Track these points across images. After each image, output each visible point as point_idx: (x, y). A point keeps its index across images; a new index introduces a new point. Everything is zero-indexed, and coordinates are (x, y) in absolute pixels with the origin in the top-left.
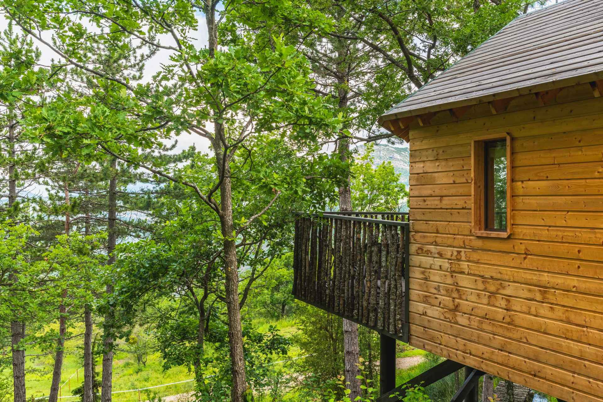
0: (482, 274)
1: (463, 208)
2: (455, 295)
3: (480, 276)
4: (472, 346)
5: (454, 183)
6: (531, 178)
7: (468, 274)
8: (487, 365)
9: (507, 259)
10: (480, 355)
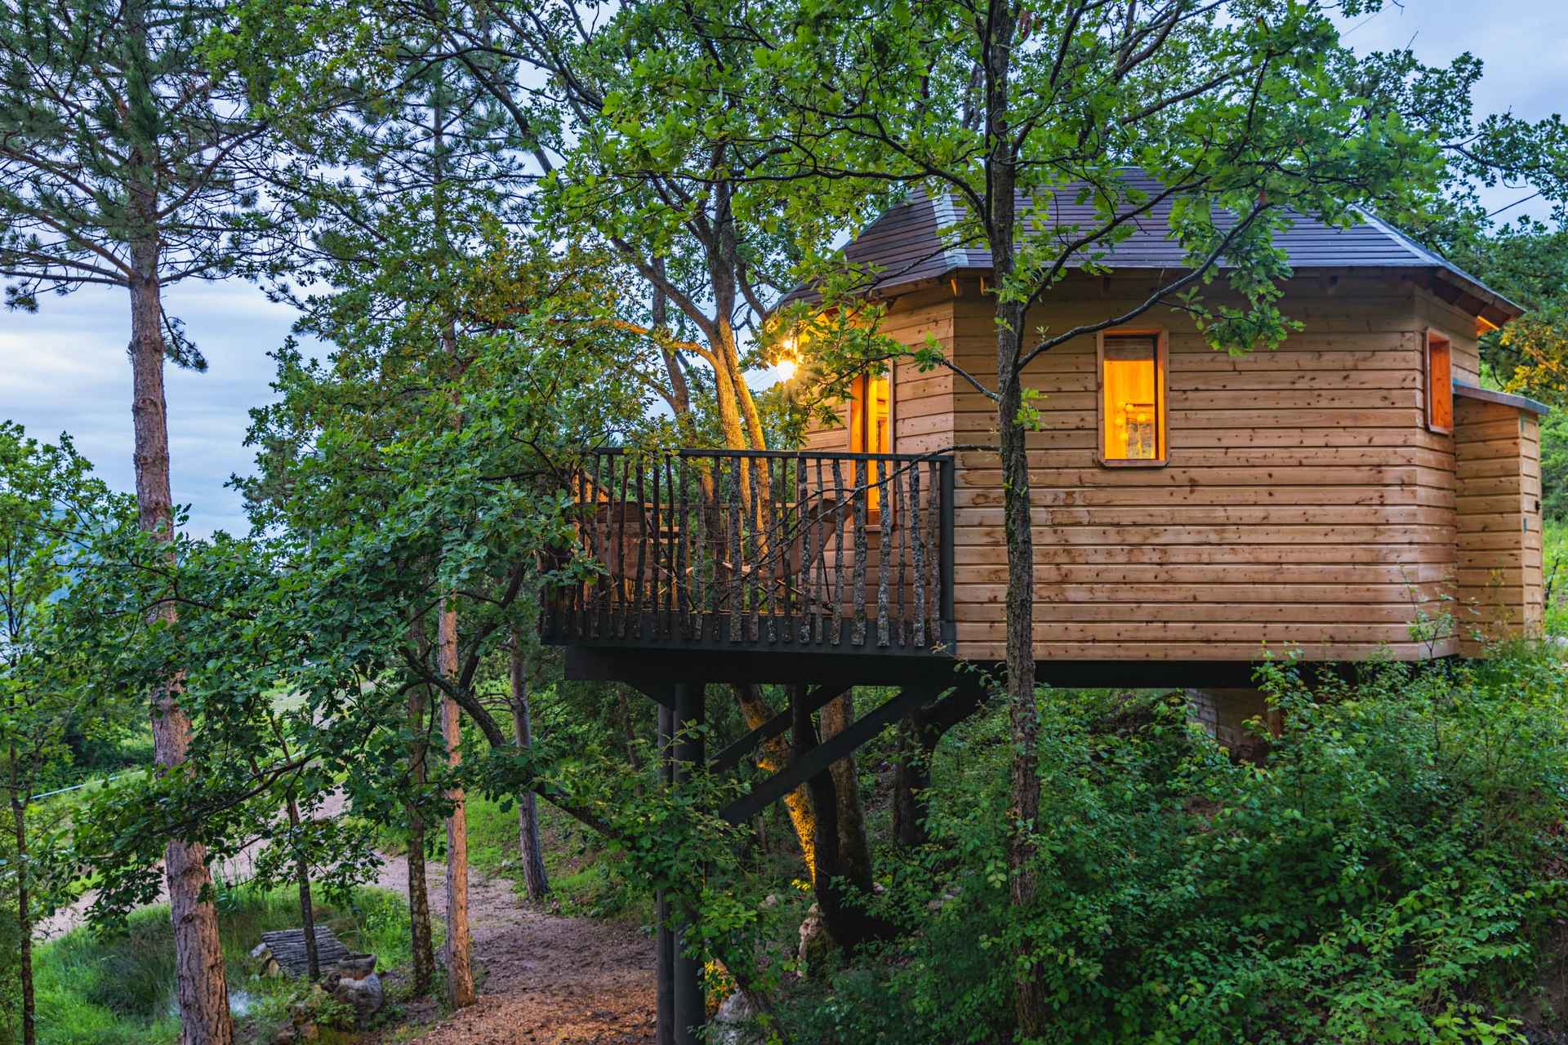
0: (1116, 520)
1: (1078, 429)
2: (1063, 558)
3: (1112, 525)
4: (1100, 630)
5: (1059, 391)
6: (1201, 387)
7: (1089, 524)
8: (1127, 649)
9: (1163, 496)
10: (1116, 637)
